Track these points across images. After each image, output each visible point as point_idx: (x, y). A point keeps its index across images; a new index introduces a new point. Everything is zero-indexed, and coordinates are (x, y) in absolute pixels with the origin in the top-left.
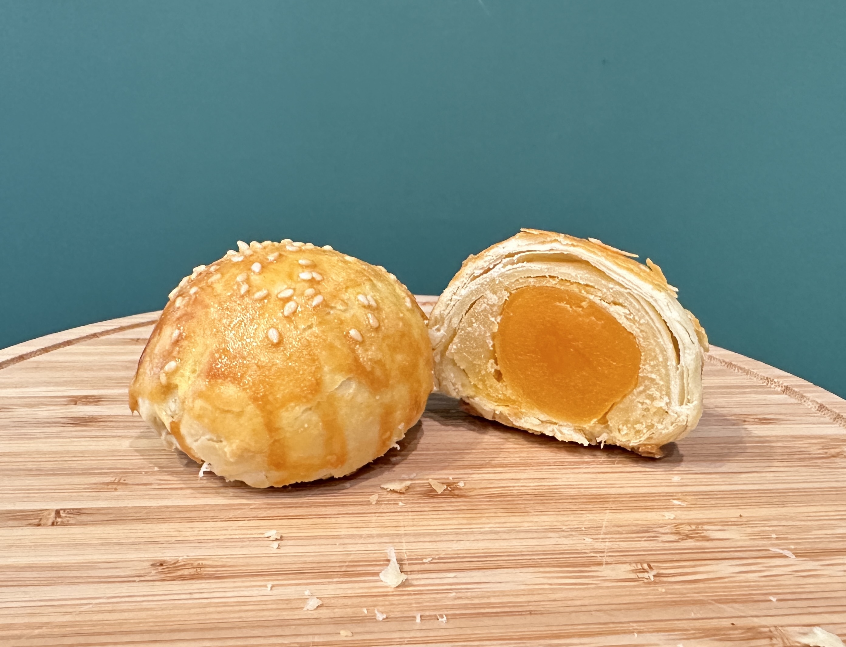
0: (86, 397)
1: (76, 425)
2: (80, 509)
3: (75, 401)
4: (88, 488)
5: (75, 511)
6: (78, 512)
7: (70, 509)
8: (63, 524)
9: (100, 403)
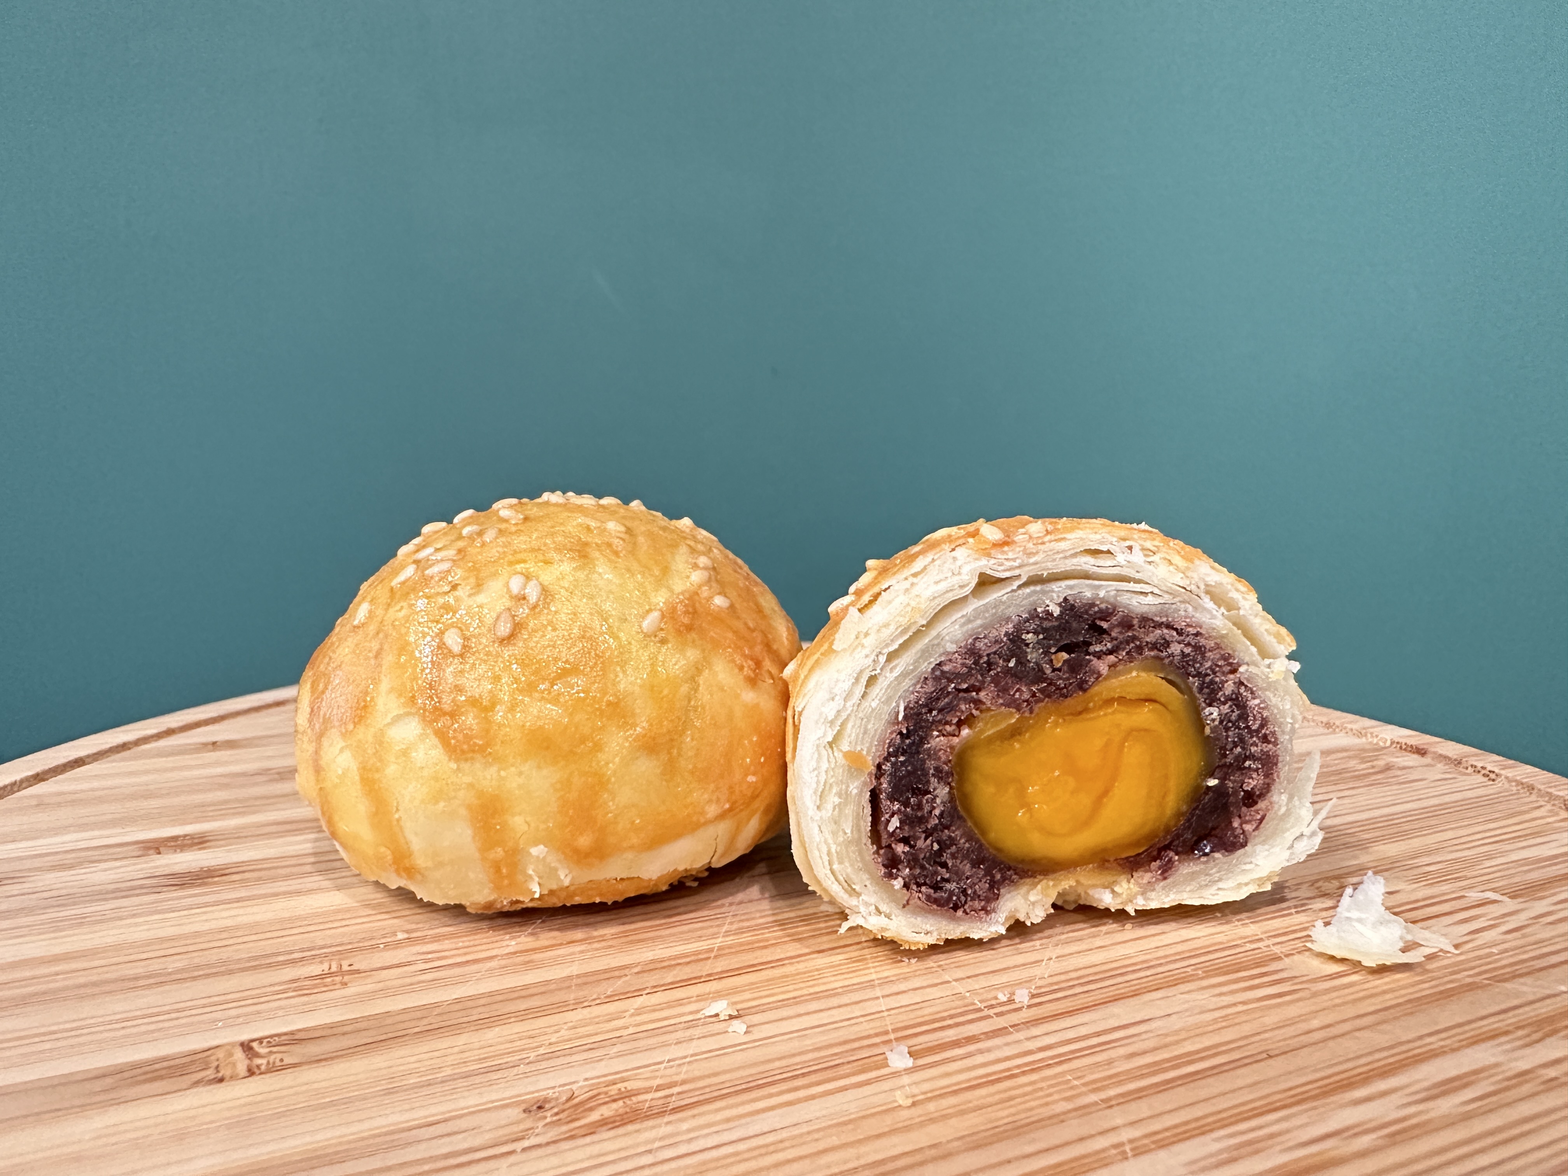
0: (175, 838)
1: (182, 886)
2: (292, 1033)
3: (157, 847)
4: (284, 991)
5: (283, 1038)
6: (294, 1039)
7: (271, 1036)
8: (272, 1069)
9: (208, 844)
